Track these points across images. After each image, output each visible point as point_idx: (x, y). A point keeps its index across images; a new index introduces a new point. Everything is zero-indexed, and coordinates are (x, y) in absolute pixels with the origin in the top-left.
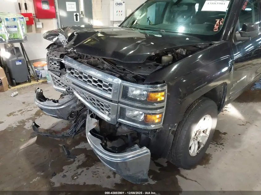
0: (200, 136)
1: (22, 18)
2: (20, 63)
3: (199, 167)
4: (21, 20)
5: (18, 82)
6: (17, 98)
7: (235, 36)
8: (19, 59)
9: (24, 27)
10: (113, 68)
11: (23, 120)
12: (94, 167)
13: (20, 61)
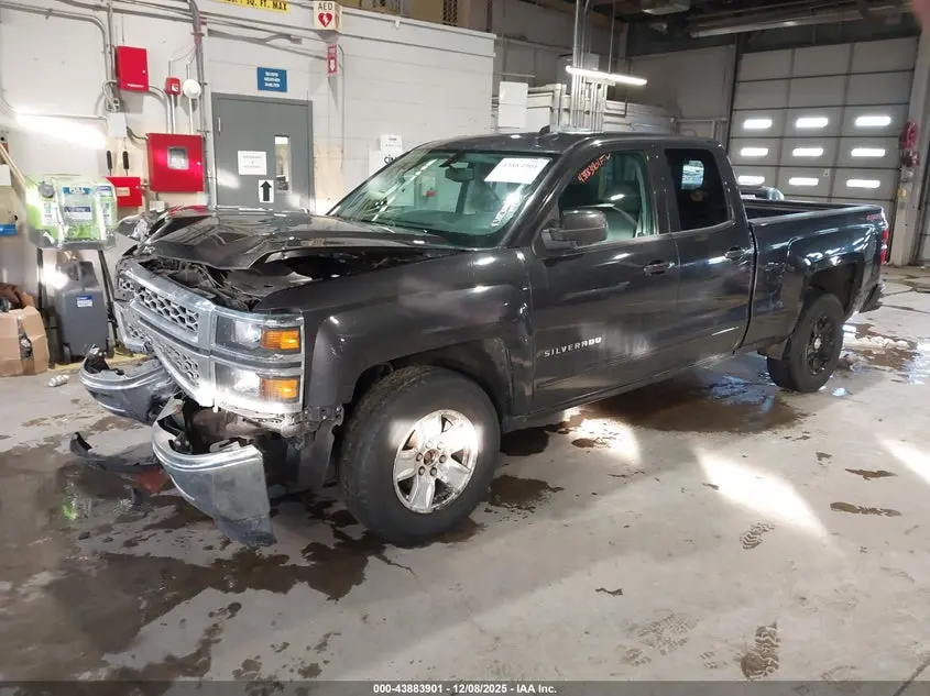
0: (445, 469)
1: (109, 189)
2: (89, 303)
3: (437, 546)
4: (107, 193)
5: (75, 353)
6: (63, 390)
7: (540, 236)
8: (89, 292)
9: (109, 212)
10: (218, 287)
11: (59, 436)
12: (185, 529)
13: (89, 298)
